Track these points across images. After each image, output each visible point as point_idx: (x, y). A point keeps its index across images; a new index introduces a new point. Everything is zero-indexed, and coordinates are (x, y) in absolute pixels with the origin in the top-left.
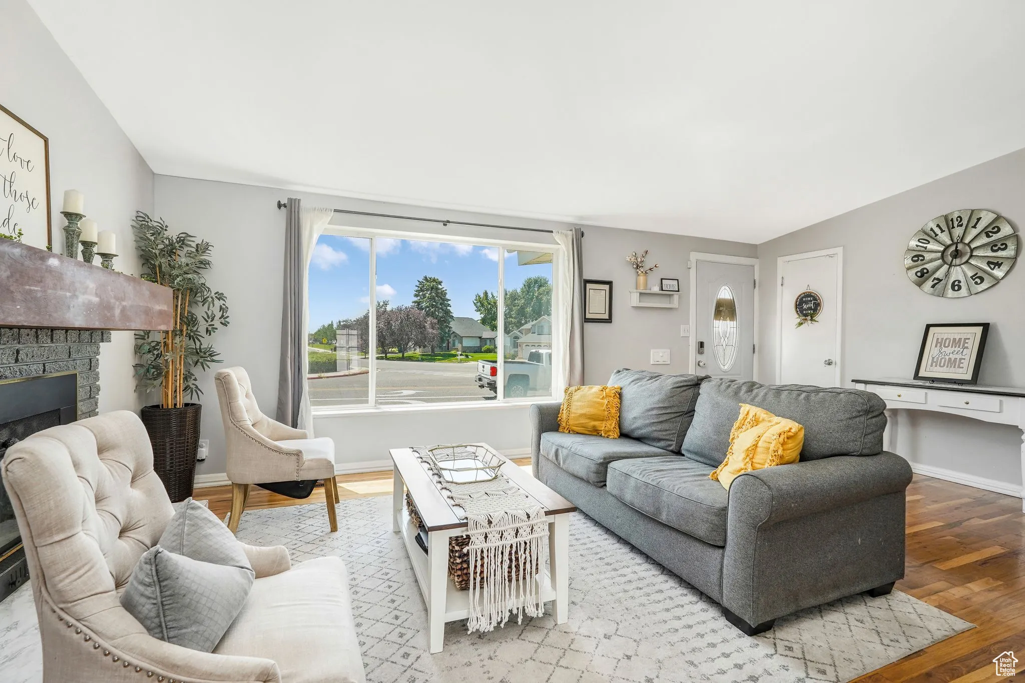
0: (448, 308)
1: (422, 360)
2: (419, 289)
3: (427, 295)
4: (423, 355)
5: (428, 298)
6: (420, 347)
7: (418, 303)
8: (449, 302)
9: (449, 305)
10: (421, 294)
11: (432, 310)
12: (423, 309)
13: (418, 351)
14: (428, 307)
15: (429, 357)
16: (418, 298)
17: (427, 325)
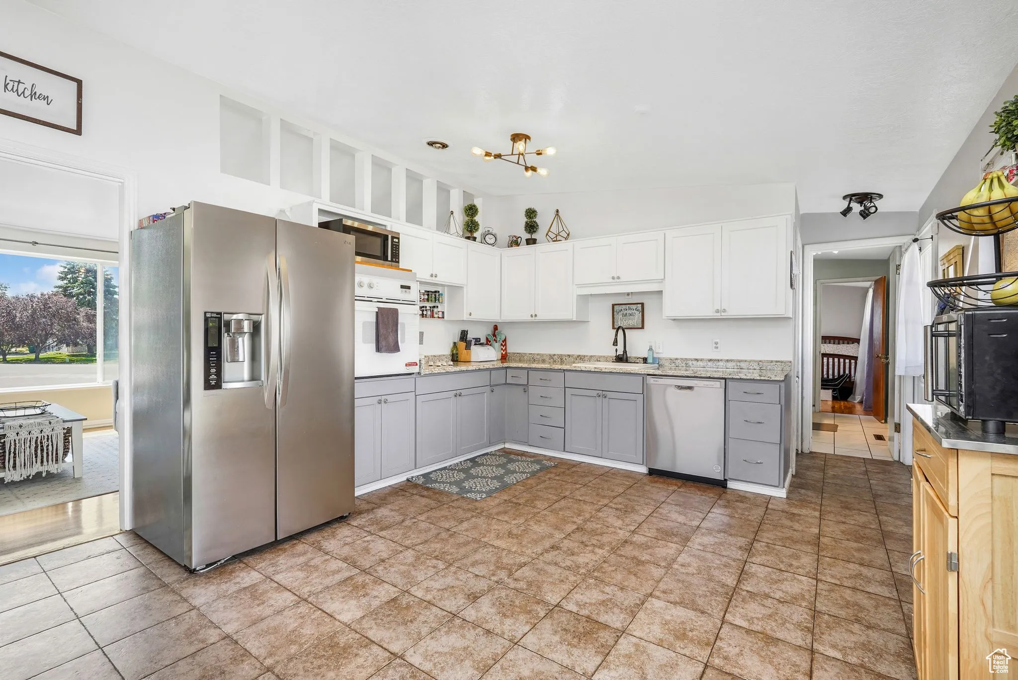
0: (115, 296)
1: (71, 362)
2: (66, 270)
3: (80, 278)
4: (73, 356)
5: (82, 283)
6: (68, 345)
7: (65, 289)
8: (117, 290)
9: (115, 293)
10: (69, 276)
11: (89, 297)
12: (73, 296)
13: (65, 351)
14: (82, 294)
15: (83, 358)
16: (65, 282)
17: (81, 318)
